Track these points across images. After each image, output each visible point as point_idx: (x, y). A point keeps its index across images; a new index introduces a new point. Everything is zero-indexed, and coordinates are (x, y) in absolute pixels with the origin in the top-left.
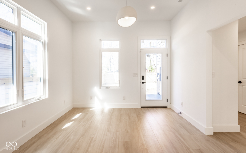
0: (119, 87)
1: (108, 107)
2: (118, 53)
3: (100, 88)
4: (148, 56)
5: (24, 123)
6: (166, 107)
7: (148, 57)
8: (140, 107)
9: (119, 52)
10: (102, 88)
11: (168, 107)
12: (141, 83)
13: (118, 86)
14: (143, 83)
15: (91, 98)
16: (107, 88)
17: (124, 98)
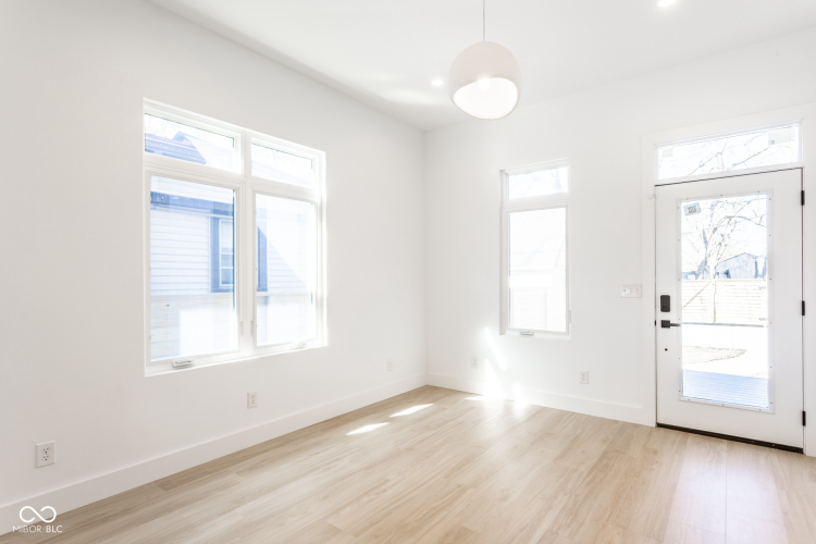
0: (567, 333)
1: (524, 400)
2: (563, 210)
3: (502, 333)
4: (692, 210)
5: (251, 401)
6: (799, 451)
7: (691, 217)
8: (654, 425)
9: (566, 206)
10: (508, 333)
11: (807, 452)
12: (659, 324)
13: (563, 329)
14: (666, 324)
15: (475, 362)
16: (527, 334)
17: (585, 377)
